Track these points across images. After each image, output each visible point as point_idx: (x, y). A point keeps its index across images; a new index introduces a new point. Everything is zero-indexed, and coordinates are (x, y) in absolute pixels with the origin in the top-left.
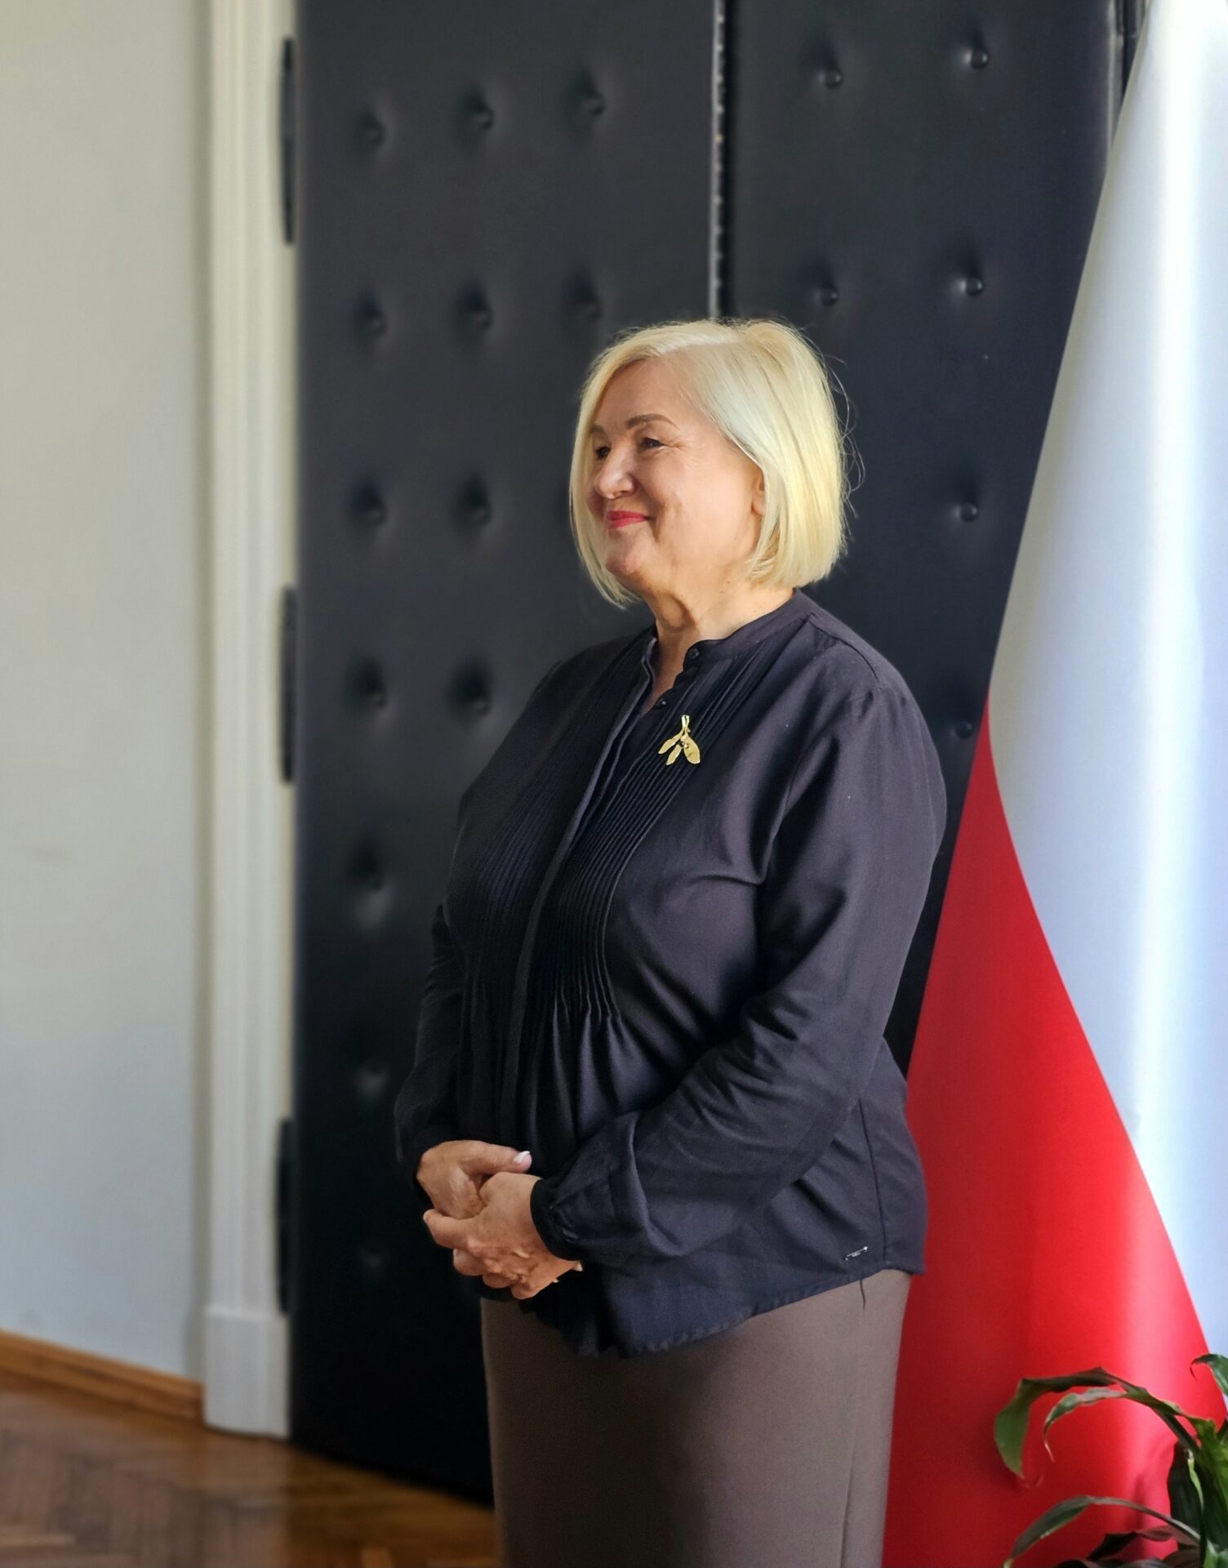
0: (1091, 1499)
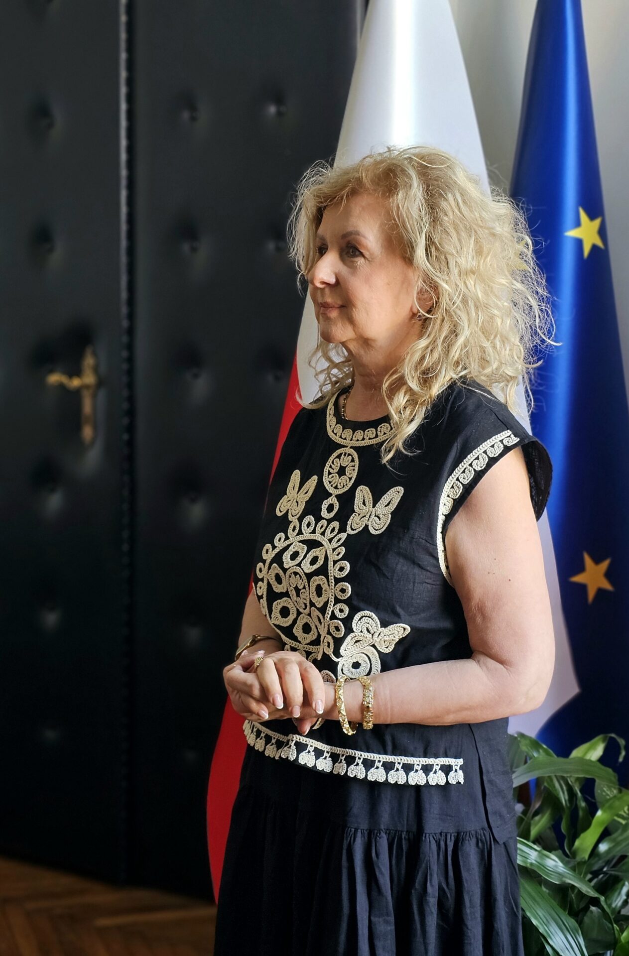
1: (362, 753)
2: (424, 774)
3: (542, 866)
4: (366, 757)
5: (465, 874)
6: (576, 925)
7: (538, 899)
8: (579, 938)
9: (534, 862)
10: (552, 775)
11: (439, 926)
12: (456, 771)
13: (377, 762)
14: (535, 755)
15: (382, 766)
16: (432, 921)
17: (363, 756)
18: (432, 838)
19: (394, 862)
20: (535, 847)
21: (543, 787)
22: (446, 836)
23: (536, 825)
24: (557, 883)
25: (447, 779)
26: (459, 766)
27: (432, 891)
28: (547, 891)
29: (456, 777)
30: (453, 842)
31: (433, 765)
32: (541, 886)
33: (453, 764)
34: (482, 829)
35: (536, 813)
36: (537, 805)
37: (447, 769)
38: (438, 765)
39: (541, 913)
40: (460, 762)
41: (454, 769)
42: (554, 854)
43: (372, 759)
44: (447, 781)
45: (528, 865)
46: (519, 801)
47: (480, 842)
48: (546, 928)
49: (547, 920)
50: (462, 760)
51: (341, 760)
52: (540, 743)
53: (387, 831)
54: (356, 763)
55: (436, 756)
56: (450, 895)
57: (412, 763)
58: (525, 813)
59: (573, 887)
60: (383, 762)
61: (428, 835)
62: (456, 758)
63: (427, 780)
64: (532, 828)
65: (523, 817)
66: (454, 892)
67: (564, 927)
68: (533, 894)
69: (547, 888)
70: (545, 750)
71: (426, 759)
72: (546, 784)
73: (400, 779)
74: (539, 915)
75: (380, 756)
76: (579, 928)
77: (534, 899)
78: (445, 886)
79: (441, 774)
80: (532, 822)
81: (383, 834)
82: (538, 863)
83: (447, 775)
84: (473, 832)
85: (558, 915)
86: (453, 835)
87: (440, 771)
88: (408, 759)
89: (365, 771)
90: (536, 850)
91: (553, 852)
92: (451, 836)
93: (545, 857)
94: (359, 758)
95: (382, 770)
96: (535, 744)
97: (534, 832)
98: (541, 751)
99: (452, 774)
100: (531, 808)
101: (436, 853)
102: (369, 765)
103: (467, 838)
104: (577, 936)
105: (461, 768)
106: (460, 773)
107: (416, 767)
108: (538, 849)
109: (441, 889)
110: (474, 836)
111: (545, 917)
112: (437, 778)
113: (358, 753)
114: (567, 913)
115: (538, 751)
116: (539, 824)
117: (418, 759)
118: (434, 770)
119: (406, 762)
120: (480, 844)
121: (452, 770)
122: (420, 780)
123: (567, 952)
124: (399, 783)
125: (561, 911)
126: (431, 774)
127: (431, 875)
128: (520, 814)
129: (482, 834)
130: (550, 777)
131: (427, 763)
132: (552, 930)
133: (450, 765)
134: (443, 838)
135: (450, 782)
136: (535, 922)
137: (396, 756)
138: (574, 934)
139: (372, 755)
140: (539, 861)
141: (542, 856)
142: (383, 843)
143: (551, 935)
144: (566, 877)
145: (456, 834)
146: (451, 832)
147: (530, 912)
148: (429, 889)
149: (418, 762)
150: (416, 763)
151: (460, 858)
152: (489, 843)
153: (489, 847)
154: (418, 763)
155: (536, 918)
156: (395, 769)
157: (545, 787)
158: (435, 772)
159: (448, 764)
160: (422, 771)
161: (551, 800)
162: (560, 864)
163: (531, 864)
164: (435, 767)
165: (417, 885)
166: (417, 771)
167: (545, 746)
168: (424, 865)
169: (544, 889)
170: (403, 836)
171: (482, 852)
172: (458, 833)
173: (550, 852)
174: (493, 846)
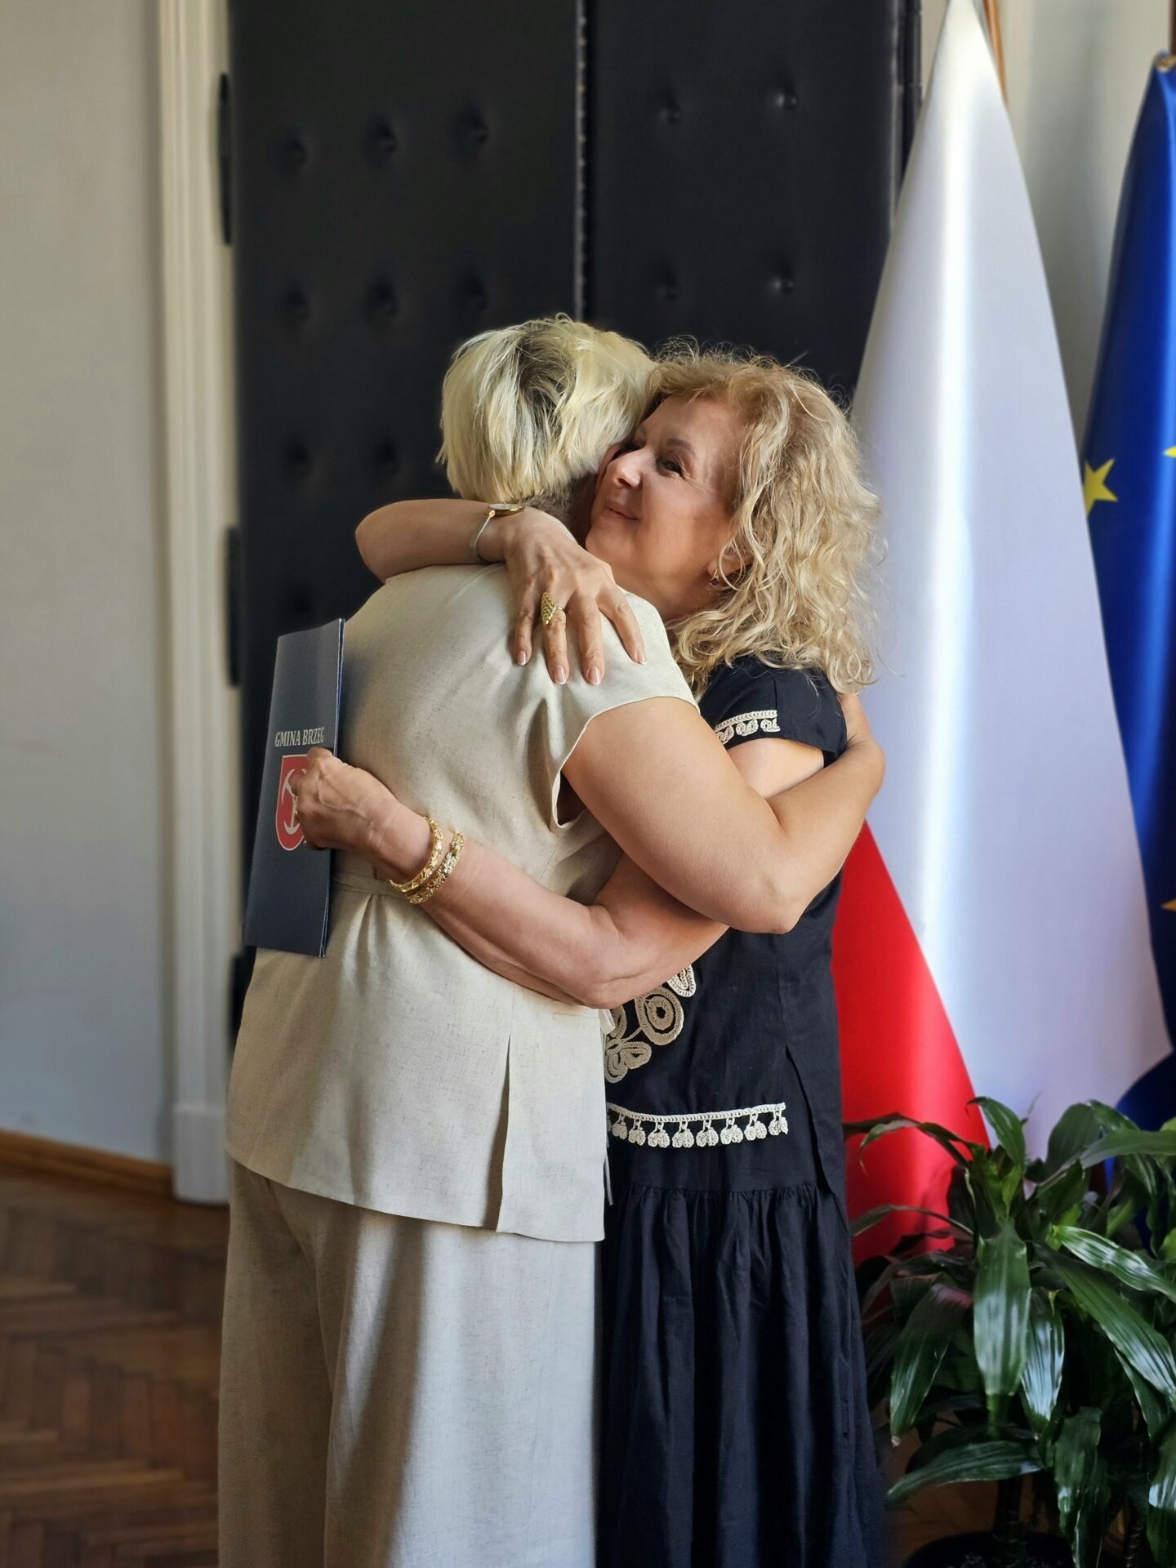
0: (893, 1207)
1: (662, 1117)
2: (739, 1129)
3: (1121, 1268)
4: (668, 1121)
5: (783, 1241)
6: (1165, 1342)
7: (1115, 1308)
8: (1168, 1357)
9: (1111, 1263)
10: (1134, 1153)
11: (752, 1305)
12: (778, 1119)
13: (681, 1124)
14: (1114, 1128)
15: (688, 1128)
16: (744, 1297)
17: (664, 1121)
18: (741, 1198)
19: (695, 1230)
20: (1113, 1244)
21: (1123, 1170)
22: (760, 1194)
23: (1113, 1217)
24: (1140, 1289)
25: (768, 1130)
26: (781, 1112)
27: (744, 1261)
28: (1128, 1300)
29: (781, 1126)
30: (768, 1201)
31: (749, 1116)
32: (1119, 1294)
33: (773, 1111)
34: (805, 1184)
35: (1114, 1203)
36: (1116, 1192)
37: (766, 1118)
38: (754, 1115)
39: (1119, 1326)
40: (782, 1106)
41: (775, 1117)
42: (1136, 1254)
43: (675, 1121)
44: (768, 1133)
45: (1103, 1267)
46: (1091, 1189)
47: (802, 1199)
48: (1127, 1346)
49: (1128, 1335)
50: (783, 1104)
51: (637, 1127)
52: (1120, 1113)
53: (686, 1193)
54: (656, 1130)
55: (752, 1105)
56: (767, 1266)
57: (722, 1118)
58: (1099, 1202)
59: (1161, 1294)
60: (689, 1123)
61: (736, 1194)
62: (776, 1102)
63: (744, 1136)
64: (1109, 1221)
65: (1098, 1207)
66: (770, 1261)
67: (1148, 1342)
68: (1110, 1302)
69: (1125, 1295)
70: (1127, 1124)
71: (739, 1110)
72: (1127, 1166)
73: (710, 1140)
74: (1116, 1329)
75: (684, 1116)
76: (1168, 1345)
77: (1110, 1309)
78: (759, 1255)
79: (760, 1126)
80: (1109, 1214)
81: (681, 1196)
82: (1115, 1263)
83: (767, 1125)
84: (793, 1188)
85: (1142, 1329)
86: (768, 1192)
87: (759, 1122)
88: (718, 1114)
89: (668, 1137)
90: (1113, 1248)
91: (1135, 1251)
92: (766, 1194)
93: (1125, 1257)
94: (660, 1124)
95: (688, 1133)
96: (1114, 1115)
97: (1111, 1226)
98: (1122, 1124)
99: (773, 1123)
100: (1108, 1196)
101: (748, 1218)
102: (671, 1129)
103: (785, 1195)
104: (1167, 1354)
105: (784, 1114)
106: (783, 1120)
107: (728, 1122)
108: (1116, 1246)
109: (754, 1259)
110: (796, 1193)
111: (1126, 1333)
112: (756, 1131)
113: (656, 1118)
114: (1153, 1327)
115: (1118, 1124)
116: (1119, 1216)
117: (729, 1112)
118: (751, 1122)
119: (715, 1118)
120: (803, 1203)
121: (773, 1118)
122: (735, 1137)
123: (1153, 1374)
124: (710, 1145)
125: (1144, 1324)
126: (748, 1127)
127: (741, 1242)
128: (1093, 1204)
129: (805, 1190)
130: (1132, 1156)
131: (741, 1115)
132: (1135, 1348)
133: (769, 1113)
134: (756, 1197)
135: (772, 1134)
136: (1111, 1337)
137: (702, 1112)
138: (1161, 1350)
139: (673, 1116)
140: (1117, 1261)
141: (1120, 1255)
142: (681, 1205)
143: (1133, 1353)
144: (1151, 1282)
145: (772, 1192)
146: (766, 1188)
147: (1107, 1325)
148: (739, 1260)
149: (730, 1115)
150: (727, 1117)
151: (777, 1220)
152: (813, 1199)
153: (814, 1202)
154: (730, 1117)
155: (1113, 1333)
156: (704, 1128)
157: (1126, 1170)
158: (753, 1124)
159: (766, 1111)
160: (736, 1126)
161: (1133, 1186)
162: (1144, 1266)
163: (1108, 1265)
164: (752, 1118)
165: (725, 1256)
166: (730, 1126)
167: (1126, 1118)
168: (732, 1231)
169: (1123, 1297)
170: (706, 1198)
171: (806, 1213)
172: (775, 1190)
173: (1132, 1250)
174: (819, 1204)
